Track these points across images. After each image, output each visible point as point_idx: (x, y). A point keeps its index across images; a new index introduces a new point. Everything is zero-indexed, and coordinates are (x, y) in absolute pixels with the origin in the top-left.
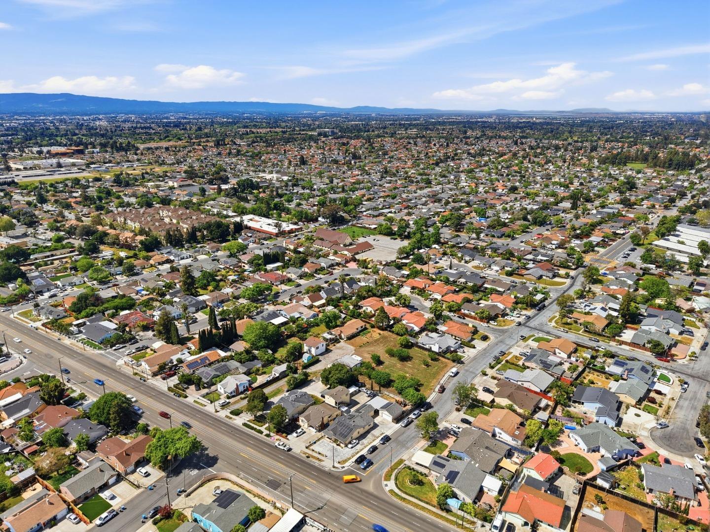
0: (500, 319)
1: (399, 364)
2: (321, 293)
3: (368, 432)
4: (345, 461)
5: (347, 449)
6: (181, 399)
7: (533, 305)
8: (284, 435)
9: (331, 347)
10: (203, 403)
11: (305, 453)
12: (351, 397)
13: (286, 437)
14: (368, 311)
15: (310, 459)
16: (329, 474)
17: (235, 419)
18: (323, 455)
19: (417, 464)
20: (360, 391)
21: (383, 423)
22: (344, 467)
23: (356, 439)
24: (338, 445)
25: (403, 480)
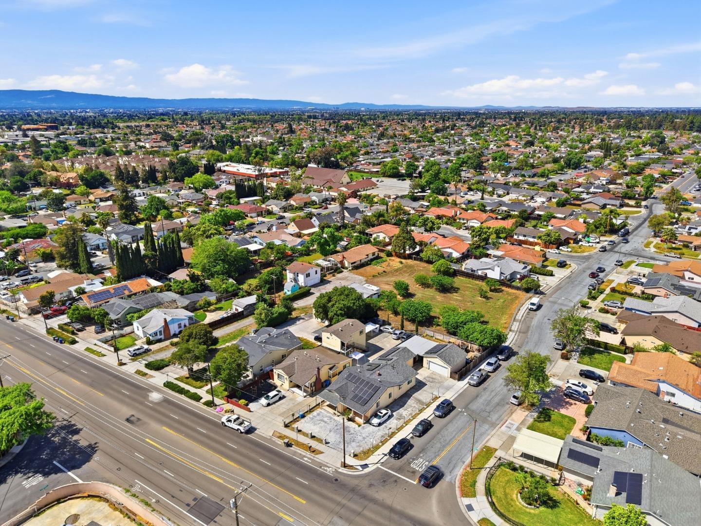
0: (572, 245)
1: (439, 297)
2: (312, 220)
3: (407, 396)
4: (368, 453)
5: (370, 428)
6: (66, 347)
7: (613, 230)
8: (242, 402)
9: (329, 277)
10: (100, 350)
11: (281, 437)
12: (367, 340)
13: (246, 407)
14: (381, 238)
15: (294, 448)
16: (335, 482)
17: (152, 376)
18: (320, 441)
19: (526, 456)
20: (381, 331)
21: (432, 379)
22: (365, 466)
23: (386, 408)
24: (349, 420)
25: (506, 495)
